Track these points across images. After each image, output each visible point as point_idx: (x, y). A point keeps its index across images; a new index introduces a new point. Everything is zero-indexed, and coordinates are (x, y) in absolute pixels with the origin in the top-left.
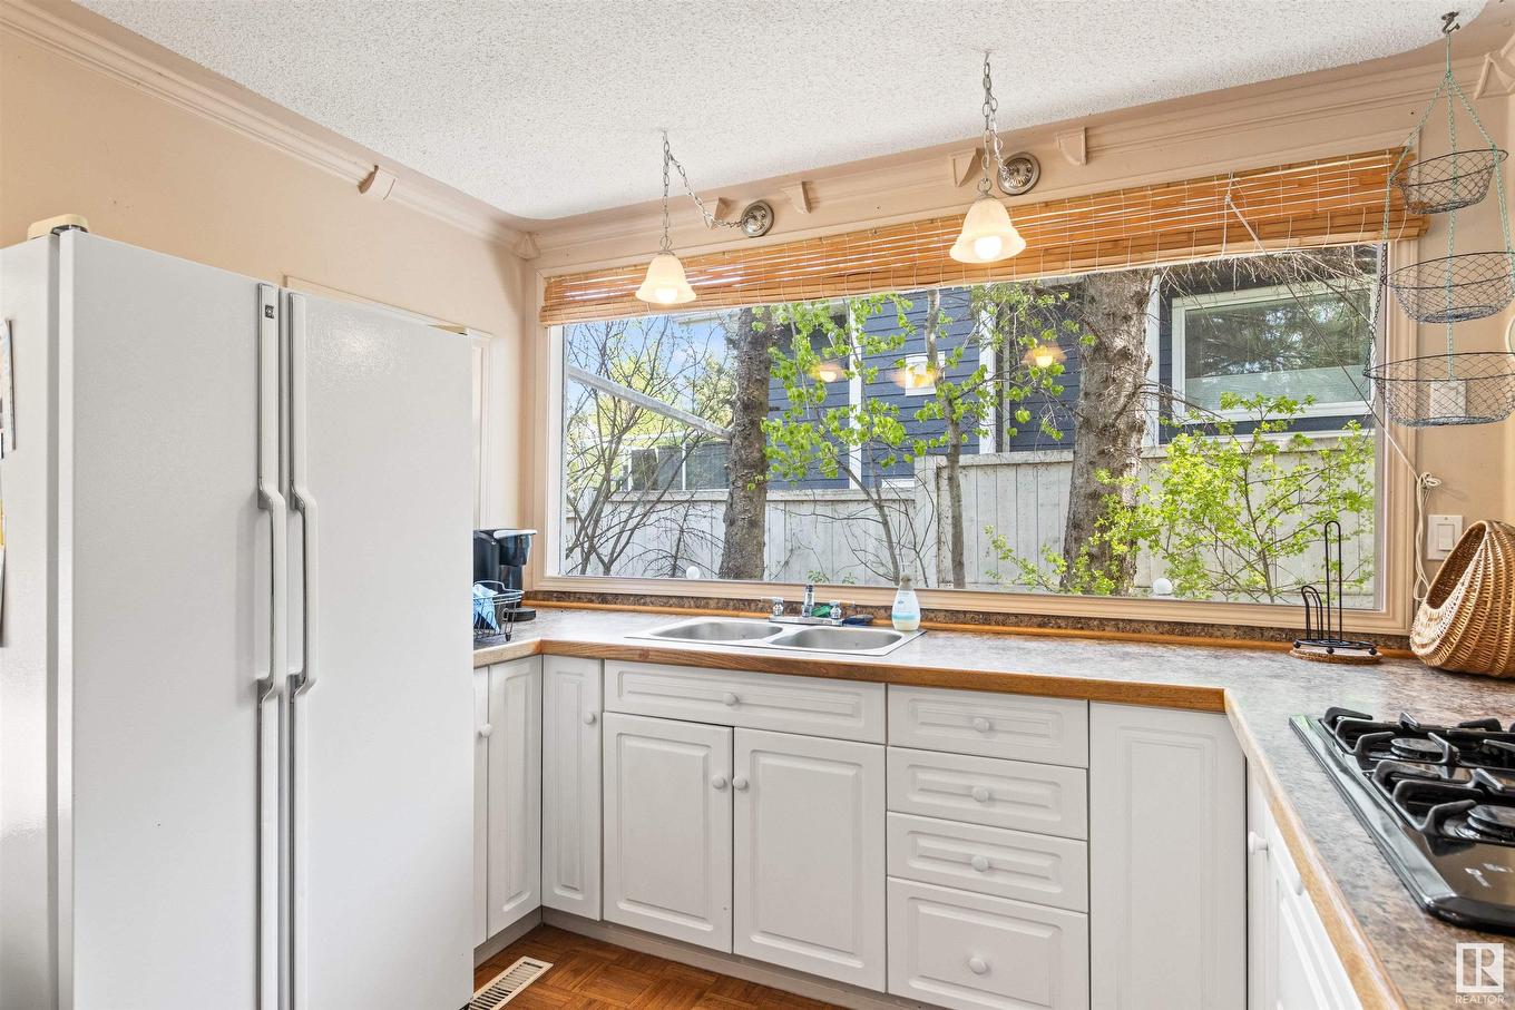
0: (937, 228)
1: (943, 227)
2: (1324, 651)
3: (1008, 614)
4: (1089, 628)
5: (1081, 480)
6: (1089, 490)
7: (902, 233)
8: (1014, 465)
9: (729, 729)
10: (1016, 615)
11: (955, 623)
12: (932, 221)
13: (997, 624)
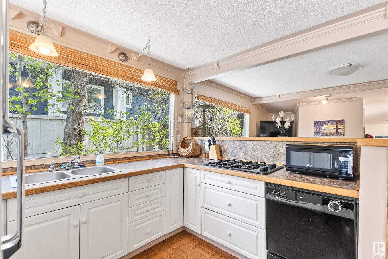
0: (104, 61)
1: (106, 61)
2: (174, 157)
3: (120, 158)
4: (136, 159)
5: (71, 125)
6: (73, 128)
7: (94, 58)
8: (40, 119)
9: (79, 206)
10: (122, 158)
11: (108, 162)
12: (103, 59)
13: (118, 161)
